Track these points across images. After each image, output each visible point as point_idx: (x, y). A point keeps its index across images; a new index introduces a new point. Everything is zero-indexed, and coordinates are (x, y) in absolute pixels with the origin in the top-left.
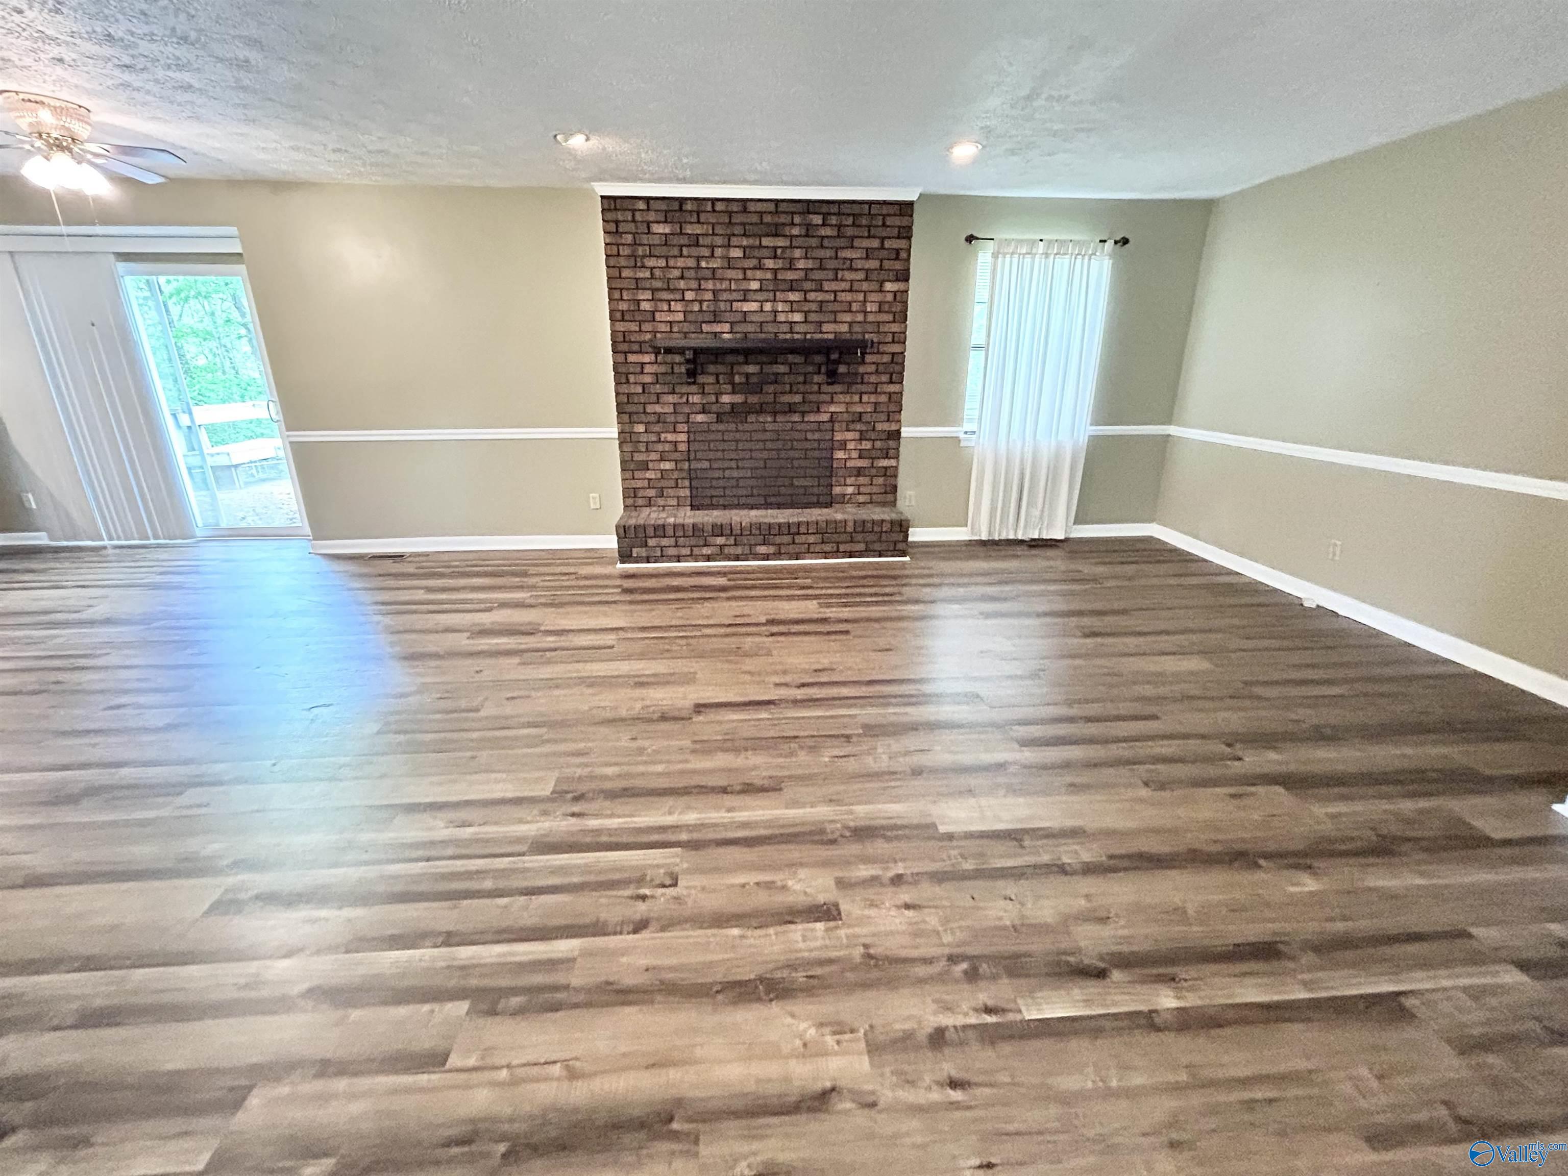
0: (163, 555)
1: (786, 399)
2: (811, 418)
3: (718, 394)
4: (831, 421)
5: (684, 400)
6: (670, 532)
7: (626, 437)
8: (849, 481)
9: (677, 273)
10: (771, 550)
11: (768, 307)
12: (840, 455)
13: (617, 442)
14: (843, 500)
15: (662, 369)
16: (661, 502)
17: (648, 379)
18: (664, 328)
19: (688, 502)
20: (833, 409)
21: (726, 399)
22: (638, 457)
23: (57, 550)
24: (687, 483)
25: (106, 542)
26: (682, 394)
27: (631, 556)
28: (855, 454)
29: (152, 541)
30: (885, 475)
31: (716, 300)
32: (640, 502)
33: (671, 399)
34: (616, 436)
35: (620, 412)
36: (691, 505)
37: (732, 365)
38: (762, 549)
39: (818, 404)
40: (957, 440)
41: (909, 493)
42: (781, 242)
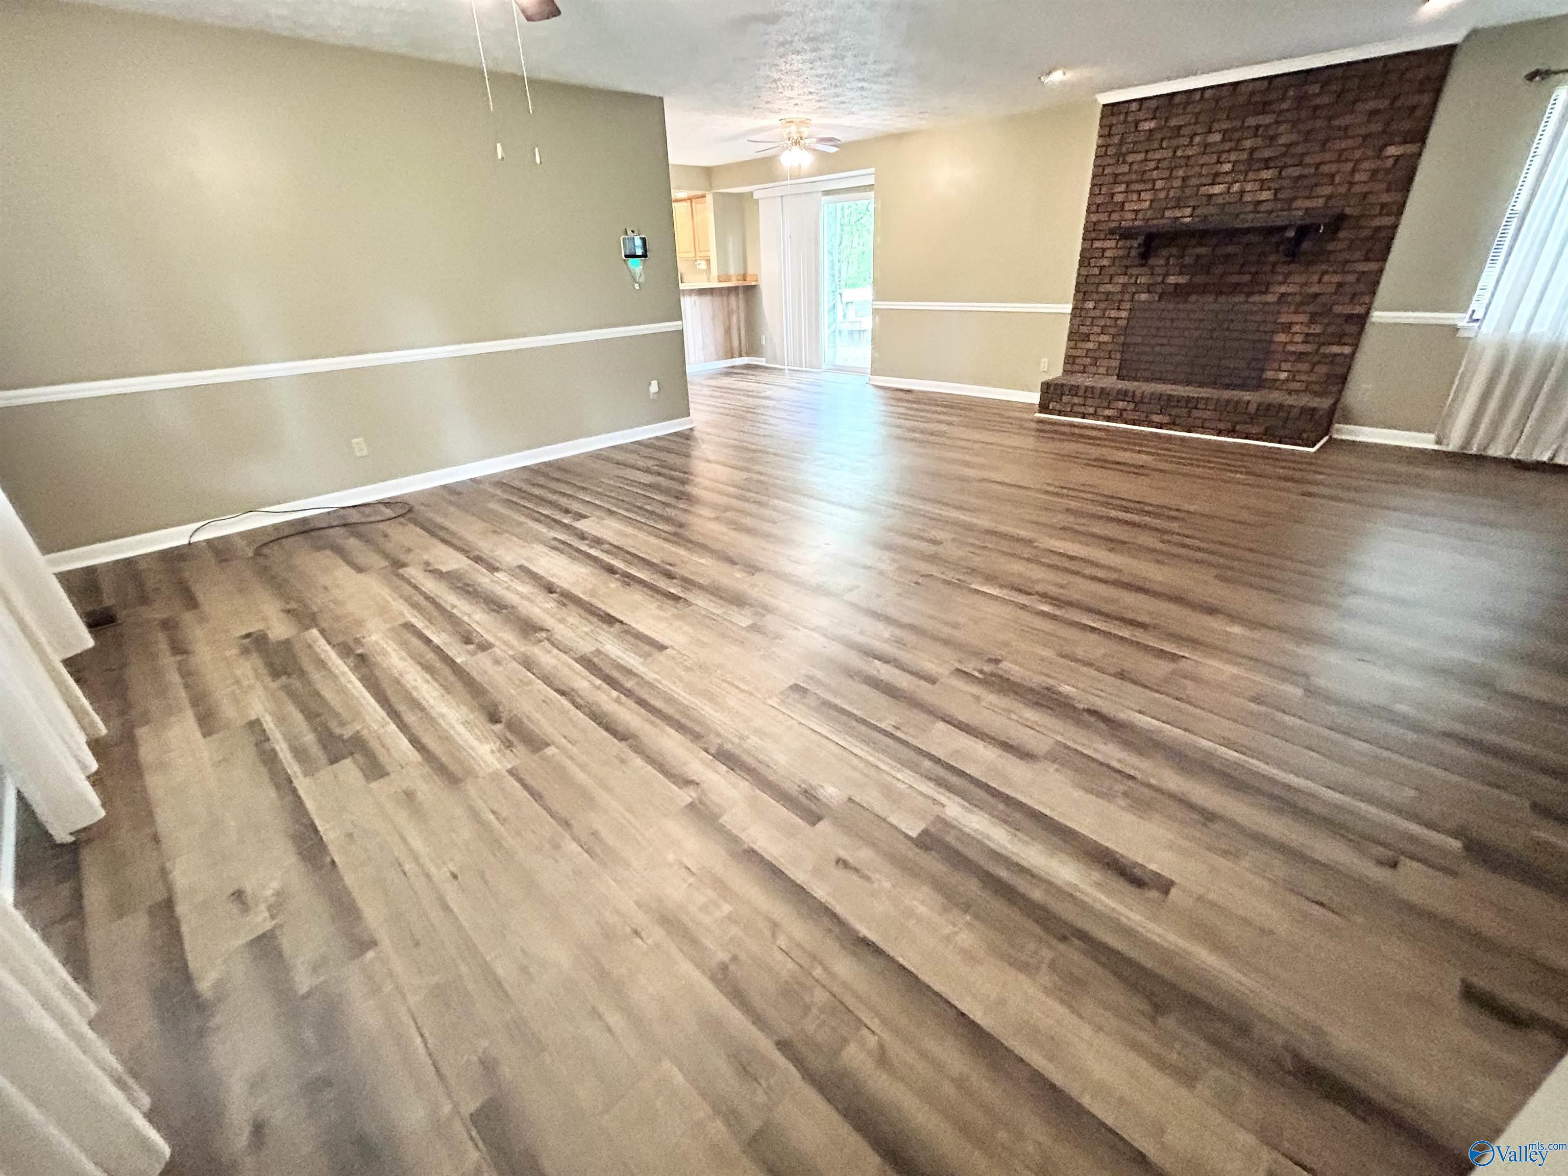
0: (804, 375)
1: (1234, 279)
2: (1256, 298)
3: (1166, 275)
4: (1279, 302)
5: (1133, 281)
6: (1081, 393)
7: (1077, 312)
8: (1285, 366)
9: (1152, 165)
10: (1166, 419)
11: (1236, 187)
12: (1281, 338)
13: (1069, 317)
14: (1274, 384)
15: (1121, 252)
16: (1093, 369)
17: (1105, 262)
18: (1131, 216)
19: (1117, 372)
20: (1283, 289)
21: (1172, 280)
22: (1084, 329)
23: (767, 368)
24: (1118, 356)
25: (786, 367)
26: (1131, 276)
27: (1048, 408)
28: (1299, 338)
29: (804, 369)
30: (1332, 363)
31: (1182, 188)
32: (1077, 368)
33: (1122, 280)
34: (1070, 311)
35: (1077, 291)
36: (1118, 376)
37: (1185, 248)
38: (1156, 418)
39: (1268, 285)
40: (1455, 329)
41: (1364, 386)
42: (1267, 119)
